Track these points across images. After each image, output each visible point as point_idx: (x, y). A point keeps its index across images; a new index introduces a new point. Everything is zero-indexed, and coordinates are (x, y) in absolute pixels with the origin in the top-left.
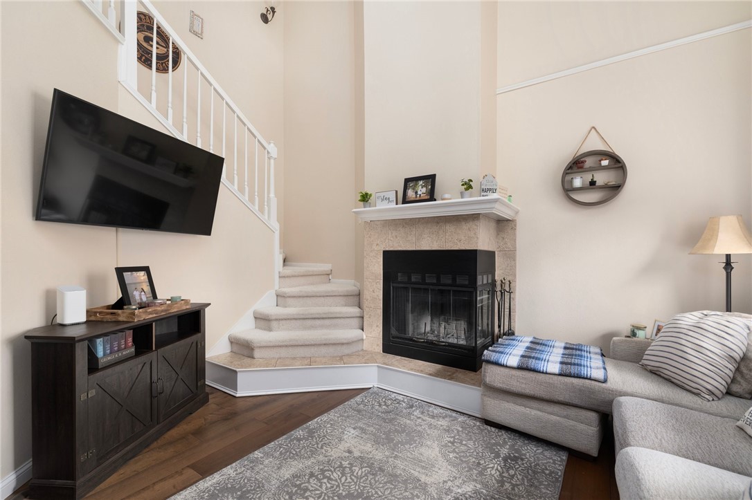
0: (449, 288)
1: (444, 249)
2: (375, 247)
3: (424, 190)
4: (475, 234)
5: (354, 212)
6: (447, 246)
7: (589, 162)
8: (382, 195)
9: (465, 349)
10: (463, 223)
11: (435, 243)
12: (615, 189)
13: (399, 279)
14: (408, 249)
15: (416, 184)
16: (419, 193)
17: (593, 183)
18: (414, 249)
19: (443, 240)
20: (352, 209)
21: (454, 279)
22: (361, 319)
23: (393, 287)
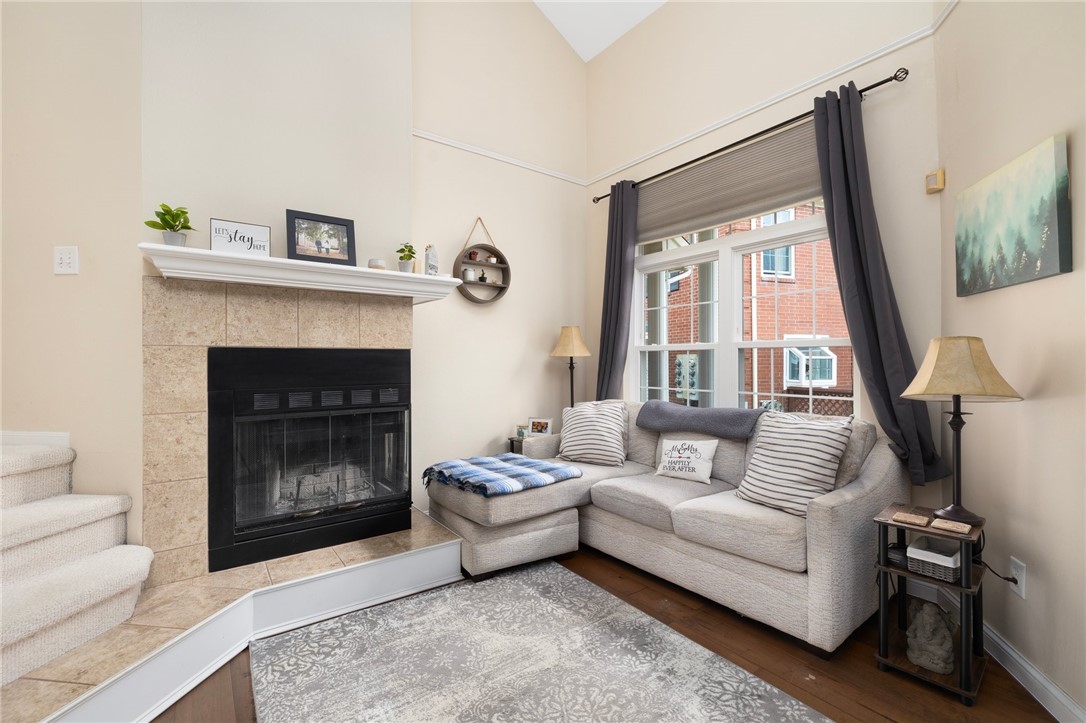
0: (367, 411)
1: (357, 347)
2: (181, 338)
3: (334, 242)
4: (407, 326)
5: (141, 248)
6: (363, 341)
7: (480, 256)
8: (232, 228)
9: (391, 501)
10: (389, 308)
11: (340, 336)
12: (501, 290)
13: (257, 406)
14: (281, 346)
15: (316, 228)
16: (324, 244)
17: (482, 279)
18: (295, 345)
19: (356, 332)
20: (140, 242)
21: (376, 396)
22: (121, 519)
23: (237, 424)
